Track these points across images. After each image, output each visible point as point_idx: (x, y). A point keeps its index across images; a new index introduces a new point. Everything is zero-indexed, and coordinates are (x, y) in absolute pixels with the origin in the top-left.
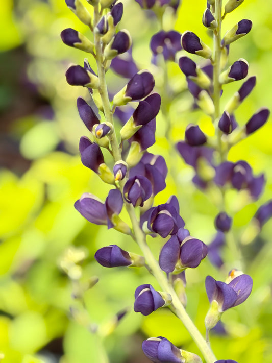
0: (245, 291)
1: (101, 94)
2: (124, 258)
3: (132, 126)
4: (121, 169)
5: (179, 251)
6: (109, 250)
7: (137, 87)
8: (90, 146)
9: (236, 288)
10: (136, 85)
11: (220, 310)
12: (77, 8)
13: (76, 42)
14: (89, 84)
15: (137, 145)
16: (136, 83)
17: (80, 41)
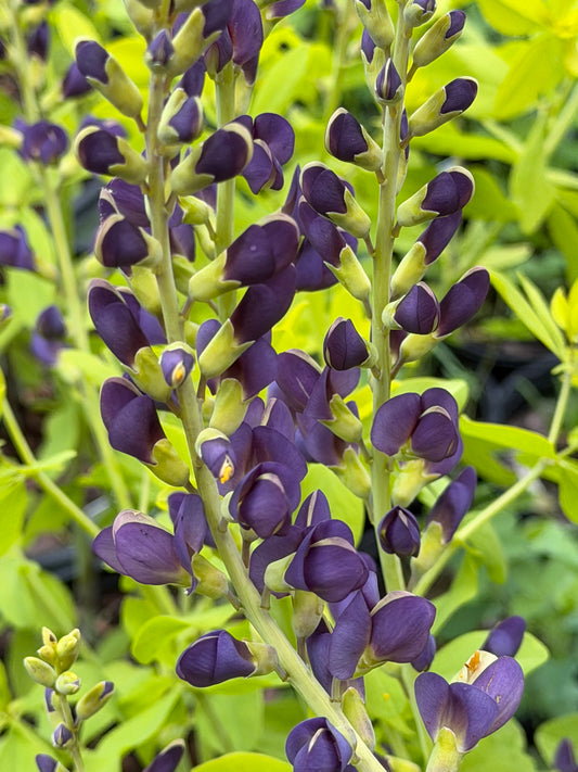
0: (510, 696)
1: (157, 276)
2: (243, 661)
3: (229, 343)
4: (227, 452)
5: (369, 628)
6: (211, 645)
7: (256, 255)
8: (134, 402)
9: (491, 693)
10: (253, 252)
11: (460, 749)
12: (111, 81)
13: (113, 162)
14: (147, 258)
15: (236, 385)
16: (253, 248)
17: (122, 159)
